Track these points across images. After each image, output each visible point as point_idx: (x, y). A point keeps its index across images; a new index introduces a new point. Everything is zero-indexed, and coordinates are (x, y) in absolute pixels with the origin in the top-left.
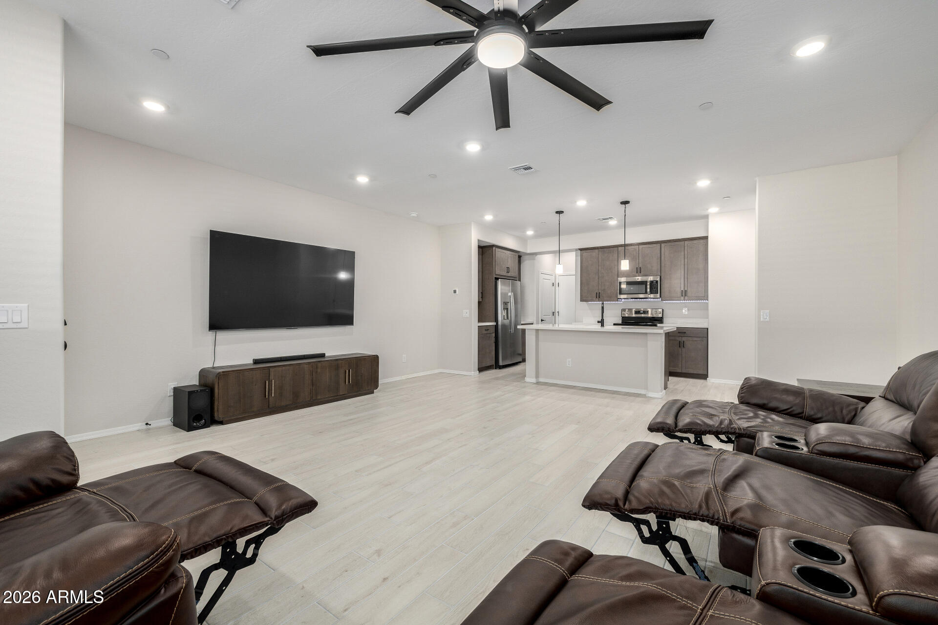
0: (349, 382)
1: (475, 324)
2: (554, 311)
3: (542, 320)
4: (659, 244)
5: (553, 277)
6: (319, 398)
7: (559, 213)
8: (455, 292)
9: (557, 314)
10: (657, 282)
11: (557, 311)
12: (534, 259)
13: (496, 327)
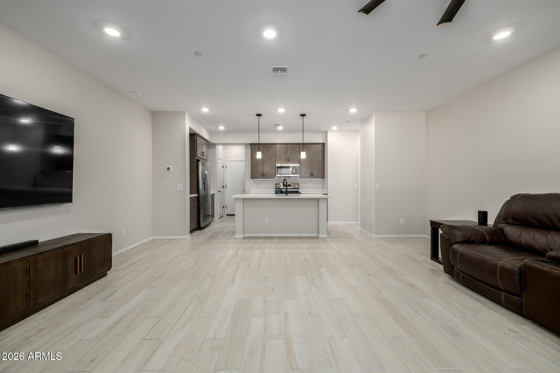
0: (80, 270)
1: (188, 196)
2: (223, 185)
3: (219, 192)
4: (299, 145)
5: (223, 161)
6: (38, 302)
7: (259, 115)
8: (169, 169)
9: (225, 187)
10: (298, 167)
11: (225, 185)
12: (215, 148)
13: (198, 197)
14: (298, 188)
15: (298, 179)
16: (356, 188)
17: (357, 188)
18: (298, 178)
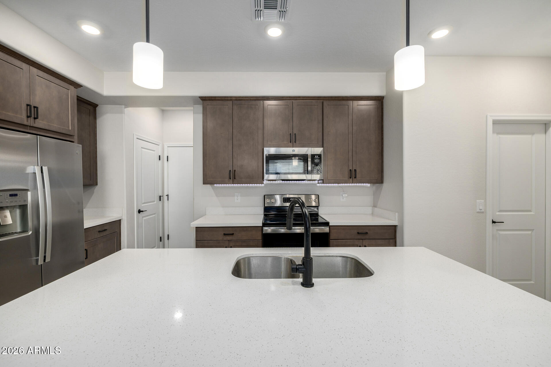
2: (160, 194)
3: (140, 211)
5: (160, 147)
9: (166, 198)
11: (166, 194)
12: (122, 112)
14: (318, 207)
15: (315, 184)
16: (478, 212)
17: (483, 211)
18: (317, 182)
